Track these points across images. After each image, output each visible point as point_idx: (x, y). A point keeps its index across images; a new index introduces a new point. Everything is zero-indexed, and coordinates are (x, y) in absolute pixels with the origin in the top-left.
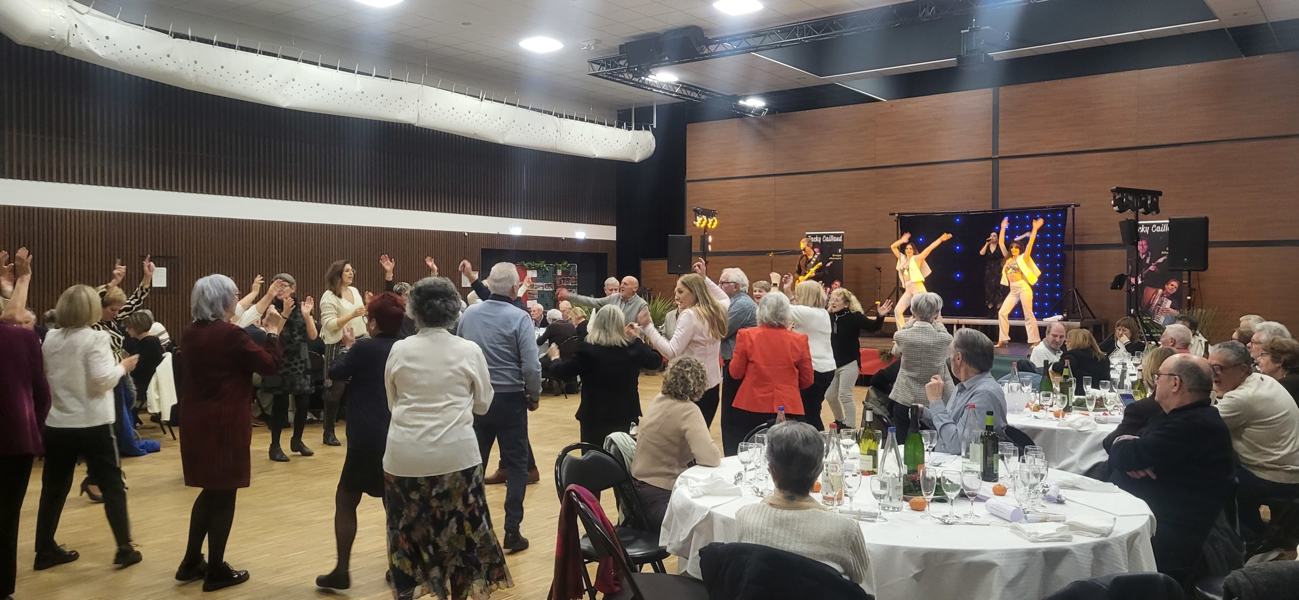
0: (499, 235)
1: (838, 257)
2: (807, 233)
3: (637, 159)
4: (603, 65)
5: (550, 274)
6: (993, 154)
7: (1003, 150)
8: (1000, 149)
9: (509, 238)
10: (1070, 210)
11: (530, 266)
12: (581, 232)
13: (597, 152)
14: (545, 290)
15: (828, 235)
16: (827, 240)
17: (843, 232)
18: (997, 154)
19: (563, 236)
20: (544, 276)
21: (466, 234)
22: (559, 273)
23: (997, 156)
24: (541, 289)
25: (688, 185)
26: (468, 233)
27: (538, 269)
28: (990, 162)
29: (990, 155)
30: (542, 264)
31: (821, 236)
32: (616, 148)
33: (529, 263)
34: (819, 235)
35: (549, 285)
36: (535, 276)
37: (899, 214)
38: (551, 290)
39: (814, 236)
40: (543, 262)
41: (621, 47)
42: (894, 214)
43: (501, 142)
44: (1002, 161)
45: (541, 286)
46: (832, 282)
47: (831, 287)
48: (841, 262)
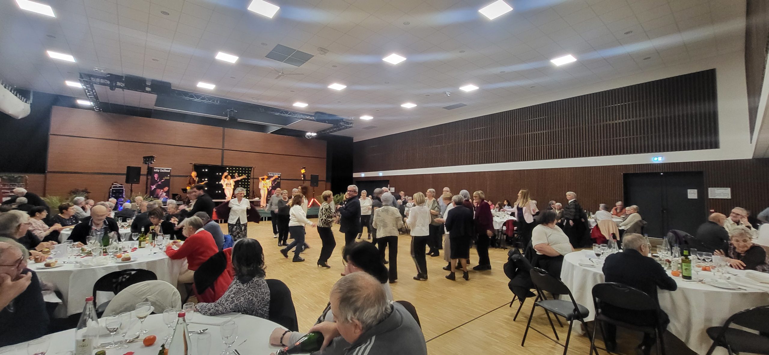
1: (168, 178)
3: (19, 118)
7: (226, 147)
10: (252, 168)
15: (163, 169)
16: (162, 171)
17: (170, 168)
23: (224, 149)
25: (51, 136)
28: (221, 150)
29: (220, 148)
31: (160, 169)
42: (192, 164)
44: (225, 151)
46: (164, 187)
47: (163, 190)
48: (169, 180)
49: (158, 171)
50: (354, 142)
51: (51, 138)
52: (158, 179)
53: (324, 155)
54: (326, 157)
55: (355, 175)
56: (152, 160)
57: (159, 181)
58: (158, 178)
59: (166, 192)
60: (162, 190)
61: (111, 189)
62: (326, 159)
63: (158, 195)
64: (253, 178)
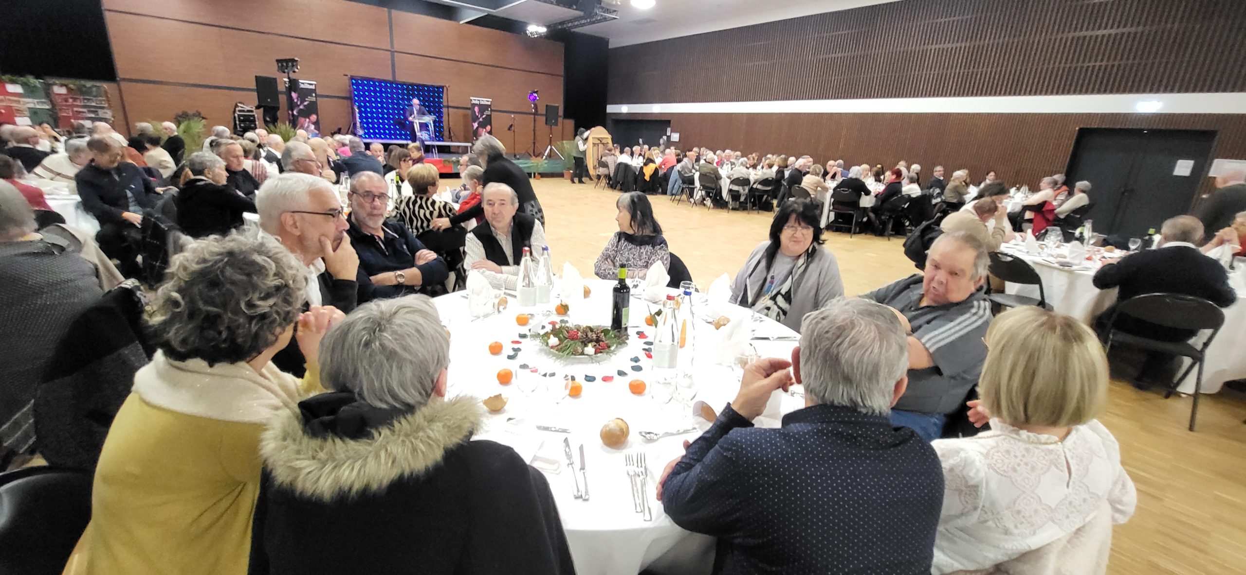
1: (314, 99)
5: (43, 90)
6: (390, 48)
7: (396, 48)
8: (395, 46)
10: (445, 88)
14: (38, 107)
17: (315, 82)
18: (393, 48)
20: (34, 91)
22: (59, 90)
24: (31, 106)
25: (106, 13)
27: (24, 85)
28: (389, 53)
29: (387, 48)
30: (28, 78)
33: (12, 76)
35: (44, 102)
36: (20, 91)
37: (351, 76)
38: (47, 107)
44: (395, 54)
45: (31, 103)
46: (311, 114)
47: (309, 119)
48: (315, 102)
50: (610, 47)
51: (107, 16)
52: (298, 100)
53: (561, 70)
54: (563, 73)
55: (611, 109)
56: (293, 66)
57: (301, 104)
59: (314, 123)
60: (307, 120)
61: (236, 115)
62: (562, 78)
64: (448, 107)
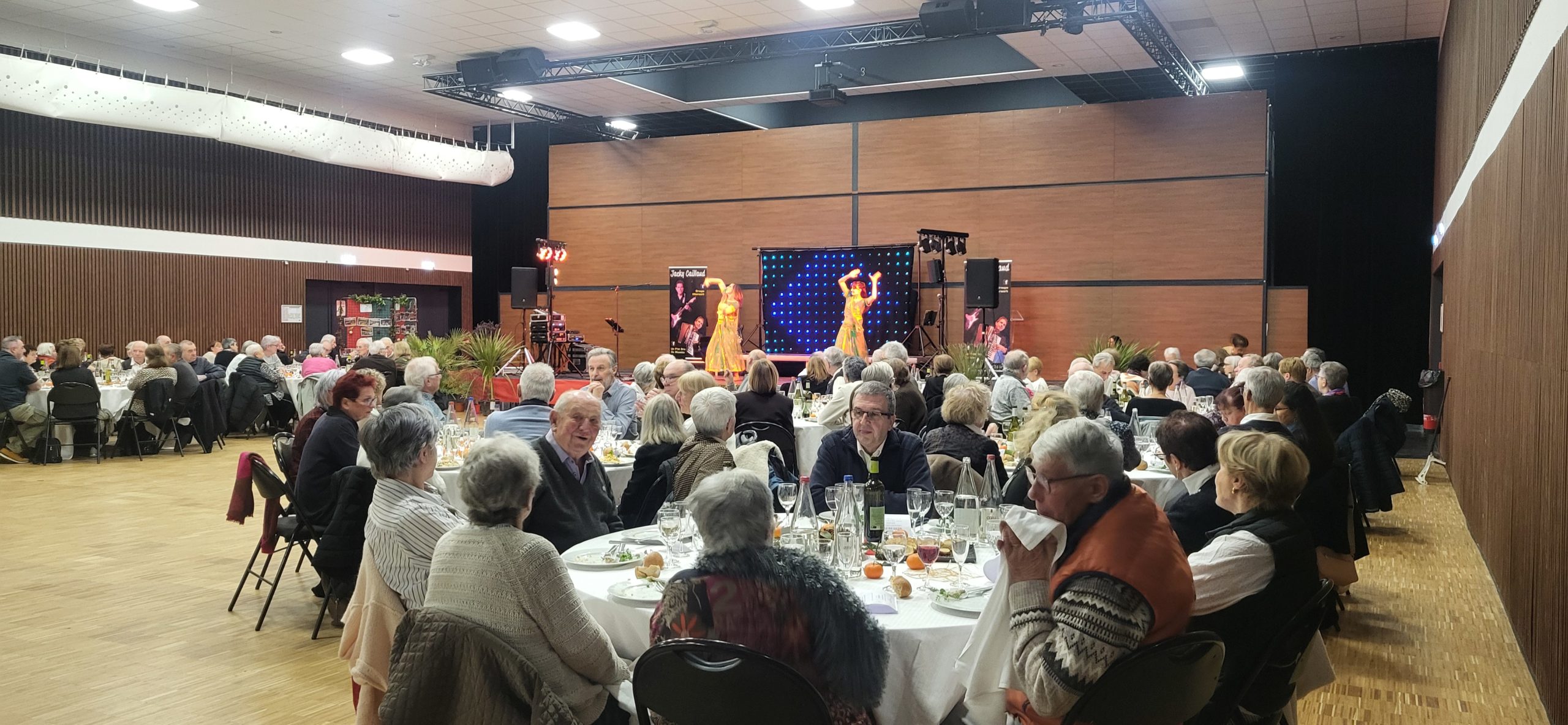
0: (327, 265)
1: (701, 293)
2: (670, 267)
3: (492, 182)
4: (440, 81)
5: (388, 309)
6: (853, 190)
7: (862, 187)
8: (860, 185)
9: (340, 268)
11: (363, 300)
12: (428, 262)
13: (444, 173)
14: (381, 326)
15: (691, 270)
16: (690, 275)
17: (706, 267)
18: (857, 190)
19: (407, 266)
20: (380, 310)
21: (287, 263)
22: (397, 307)
23: (856, 193)
24: (376, 325)
25: (551, 212)
26: (289, 262)
27: (373, 303)
28: (851, 198)
29: (850, 191)
30: (378, 297)
31: (684, 270)
32: (466, 170)
33: (363, 296)
34: (683, 270)
35: (387, 321)
36: (370, 310)
37: (761, 249)
38: (389, 326)
39: (677, 270)
40: (379, 295)
41: (458, 64)
42: (756, 249)
43: (326, 161)
44: (860, 197)
45: (376, 322)
46: (695, 319)
47: (694, 324)
48: (705, 296)
49: (683, 276)
51: (552, 214)
52: (683, 296)
53: (1258, 157)
54: (1265, 169)
57: (687, 301)
58: (683, 294)
59: (699, 332)
60: (692, 326)
62: (1265, 181)
63: (684, 339)
